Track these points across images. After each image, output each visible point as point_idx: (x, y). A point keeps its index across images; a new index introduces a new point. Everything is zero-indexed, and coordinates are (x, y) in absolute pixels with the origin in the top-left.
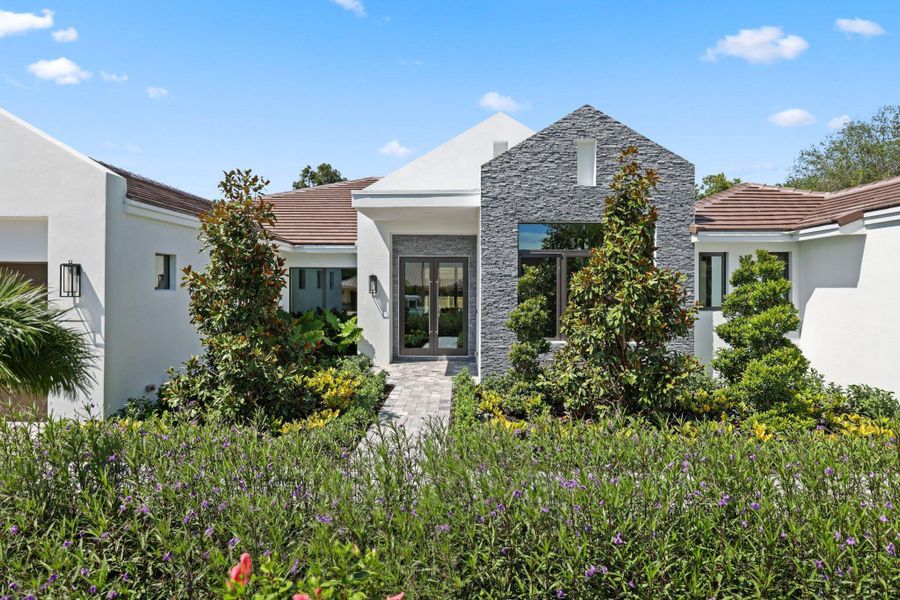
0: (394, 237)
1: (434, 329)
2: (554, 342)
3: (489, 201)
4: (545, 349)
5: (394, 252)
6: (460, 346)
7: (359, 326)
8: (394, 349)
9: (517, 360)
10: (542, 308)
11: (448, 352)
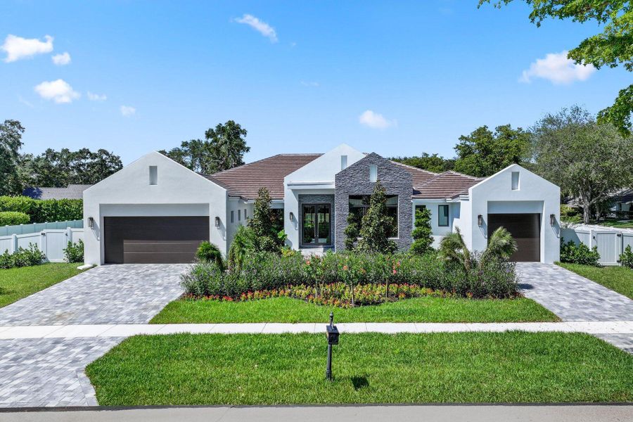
0: (299, 195)
1: (317, 234)
2: (359, 239)
3: (339, 188)
4: (356, 240)
5: (299, 201)
6: (327, 242)
7: (286, 233)
8: (300, 243)
9: (347, 244)
10: (355, 227)
11: (323, 244)
